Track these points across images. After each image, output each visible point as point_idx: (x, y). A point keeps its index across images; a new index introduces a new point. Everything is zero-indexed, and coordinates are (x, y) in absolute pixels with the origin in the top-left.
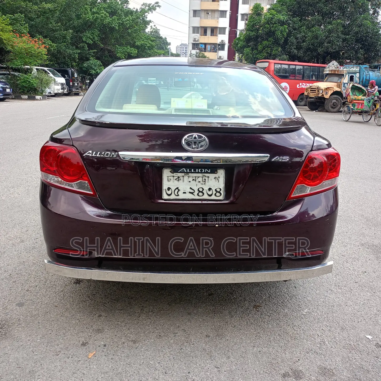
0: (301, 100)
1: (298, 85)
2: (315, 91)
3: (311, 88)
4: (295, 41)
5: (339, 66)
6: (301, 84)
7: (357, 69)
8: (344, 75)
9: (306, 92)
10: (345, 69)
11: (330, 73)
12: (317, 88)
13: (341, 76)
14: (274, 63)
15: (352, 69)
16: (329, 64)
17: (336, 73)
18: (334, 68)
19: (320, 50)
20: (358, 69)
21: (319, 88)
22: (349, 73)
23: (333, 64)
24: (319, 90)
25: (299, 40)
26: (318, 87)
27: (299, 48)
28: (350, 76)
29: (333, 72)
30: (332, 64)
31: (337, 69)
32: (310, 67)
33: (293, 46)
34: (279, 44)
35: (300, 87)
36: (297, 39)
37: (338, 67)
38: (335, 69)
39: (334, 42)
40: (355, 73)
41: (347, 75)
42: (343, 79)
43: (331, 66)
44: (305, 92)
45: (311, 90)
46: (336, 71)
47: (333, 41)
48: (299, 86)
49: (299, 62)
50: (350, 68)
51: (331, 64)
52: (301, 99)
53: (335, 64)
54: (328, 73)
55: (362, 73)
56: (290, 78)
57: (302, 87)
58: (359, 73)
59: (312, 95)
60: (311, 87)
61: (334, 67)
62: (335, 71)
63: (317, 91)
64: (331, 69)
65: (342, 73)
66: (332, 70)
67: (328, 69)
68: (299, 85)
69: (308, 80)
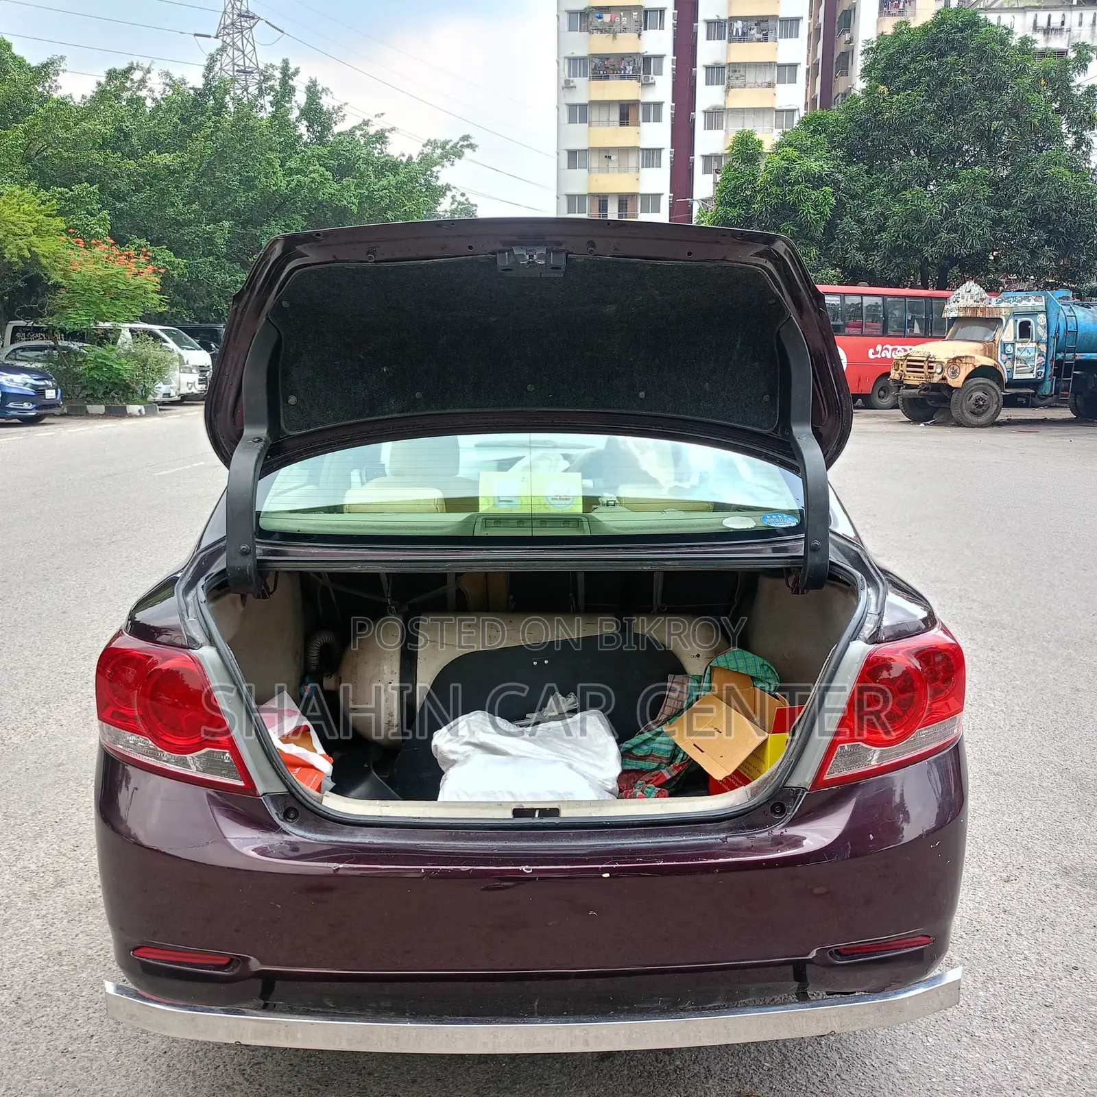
0: (882, 393)
1: (871, 351)
2: (922, 367)
3: (909, 361)
4: (856, 229)
5: (985, 295)
6: (879, 348)
7: (1037, 304)
8: (1001, 320)
9: (896, 370)
10: (1002, 305)
11: (961, 315)
12: (925, 359)
13: (994, 323)
15: (1024, 302)
16: (958, 291)
17: (980, 314)
18: (971, 303)
19: (928, 251)
20: (1041, 304)
21: (933, 360)
22: (1015, 315)
23: (969, 292)
24: (932, 364)
25: (869, 225)
26: (928, 357)
27: (867, 248)
28: (1019, 321)
29: (969, 314)
30: (964, 291)
31: (981, 305)
32: (903, 300)
33: (851, 244)
34: (812, 239)
35: (879, 356)
36: (860, 222)
37: (982, 300)
38: (975, 305)
39: (967, 227)
40: (1034, 314)
41: (1011, 321)
42: (1000, 330)
43: (963, 298)
44: (892, 372)
45: (908, 366)
46: (979, 312)
47: (964, 225)
48: (873, 354)
49: (870, 286)
50: (1019, 301)
51: (962, 289)
52: (881, 389)
53: (972, 291)
54: (956, 316)
55: (1053, 314)
56: (847, 330)
57: (883, 355)
58: (1046, 313)
59: (912, 378)
60: (908, 358)
61: (972, 297)
62: (975, 309)
63: (926, 367)
64: (962, 303)
65: (996, 316)
66: (966, 309)
67: (953, 306)
68: (875, 350)
69: (900, 337)
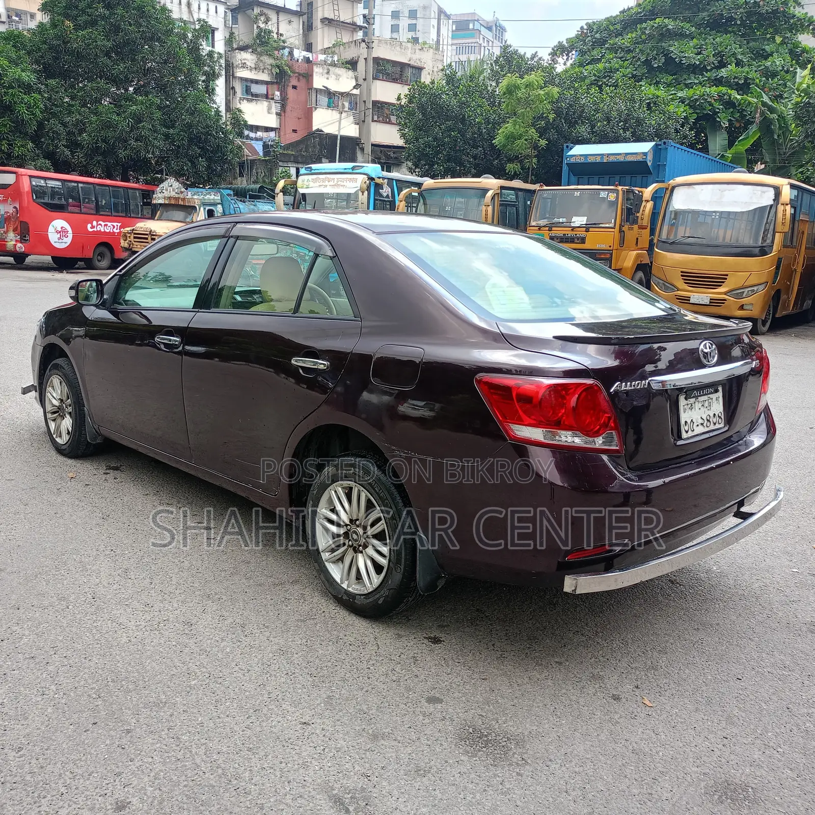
0: (99, 257)
1: (89, 226)
2: (147, 239)
3: (135, 234)
4: (60, 128)
5: (183, 190)
6: (95, 223)
7: (216, 198)
8: (196, 207)
9: (125, 240)
10: (195, 197)
11: (167, 202)
12: (148, 233)
13: (190, 209)
14: (29, 176)
15: (208, 196)
16: (162, 185)
17: (181, 203)
18: (173, 194)
19: (122, 154)
20: (218, 198)
21: (154, 234)
22: (204, 204)
23: (171, 186)
24: (154, 237)
25: (71, 128)
26: (151, 231)
27: (74, 145)
28: (207, 209)
29: (173, 202)
30: (167, 185)
31: (181, 196)
32: (107, 188)
33: (59, 141)
34: (26, 134)
35: (95, 229)
36: (64, 125)
37: (182, 192)
38: (177, 196)
39: (149, 139)
40: (215, 204)
41: (202, 209)
42: (195, 215)
43: (167, 190)
44: (122, 241)
45: (135, 238)
46: (180, 201)
47: (146, 137)
48: (91, 228)
49: (80, 176)
50: (204, 195)
51: (165, 185)
52: (98, 255)
53: (174, 186)
54: (163, 202)
55: (226, 206)
56: (70, 208)
57: (99, 229)
58: (222, 204)
59: (139, 247)
60: (134, 232)
61: (173, 190)
62: (177, 199)
63: (149, 238)
64: (166, 194)
65: (192, 205)
66: (170, 198)
67: (160, 195)
68: (92, 225)
69: (109, 216)
